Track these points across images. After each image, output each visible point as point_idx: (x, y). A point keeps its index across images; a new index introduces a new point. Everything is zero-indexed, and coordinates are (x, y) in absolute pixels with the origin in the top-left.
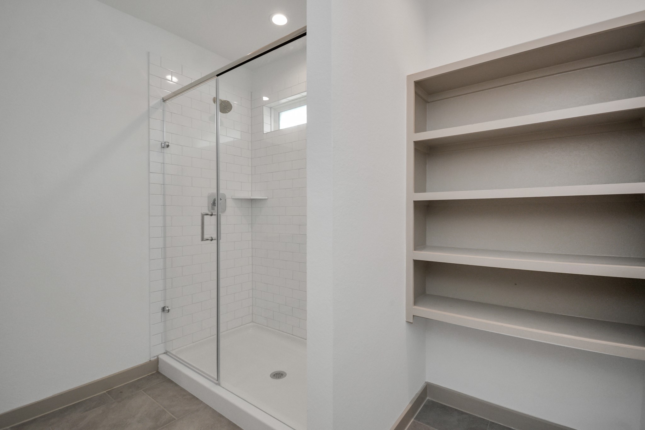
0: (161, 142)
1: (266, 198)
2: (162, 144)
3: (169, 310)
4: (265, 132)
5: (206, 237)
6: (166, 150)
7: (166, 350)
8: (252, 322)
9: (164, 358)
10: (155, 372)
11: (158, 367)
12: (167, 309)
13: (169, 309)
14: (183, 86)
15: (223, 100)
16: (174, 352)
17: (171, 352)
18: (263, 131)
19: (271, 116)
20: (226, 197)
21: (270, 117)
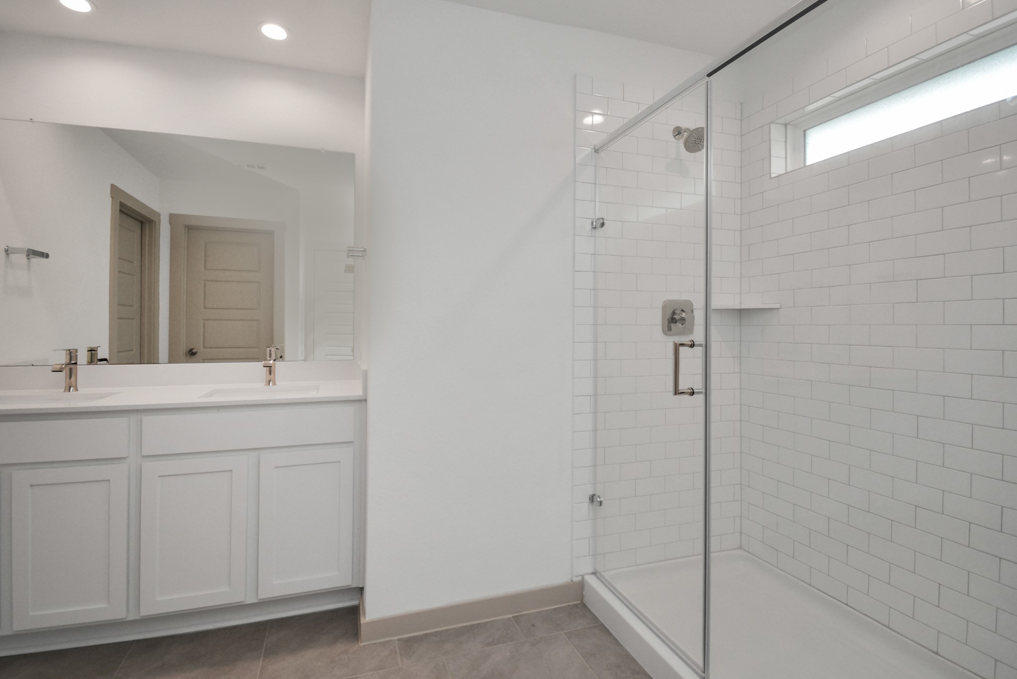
0: (591, 220)
1: (778, 306)
2: (592, 223)
3: (601, 502)
4: (773, 176)
5: (682, 387)
6: (600, 231)
7: (595, 569)
8: (741, 548)
9: (591, 580)
10: (579, 602)
11: (583, 595)
12: (599, 500)
13: (602, 500)
14: (626, 121)
15: (692, 129)
16: (607, 575)
17: (602, 573)
18: (770, 173)
19: (786, 142)
20: (694, 307)
21: (784, 144)
